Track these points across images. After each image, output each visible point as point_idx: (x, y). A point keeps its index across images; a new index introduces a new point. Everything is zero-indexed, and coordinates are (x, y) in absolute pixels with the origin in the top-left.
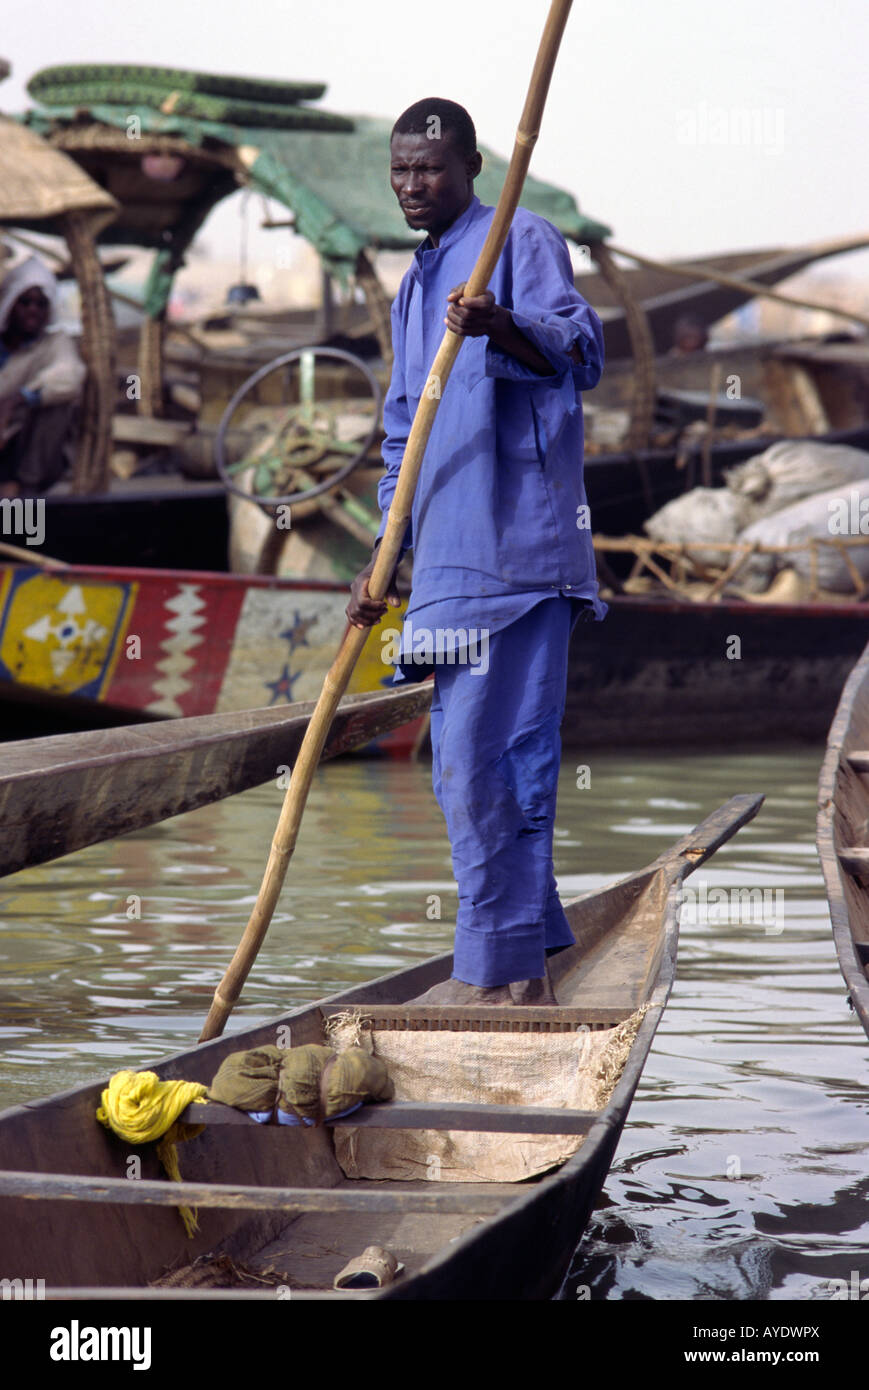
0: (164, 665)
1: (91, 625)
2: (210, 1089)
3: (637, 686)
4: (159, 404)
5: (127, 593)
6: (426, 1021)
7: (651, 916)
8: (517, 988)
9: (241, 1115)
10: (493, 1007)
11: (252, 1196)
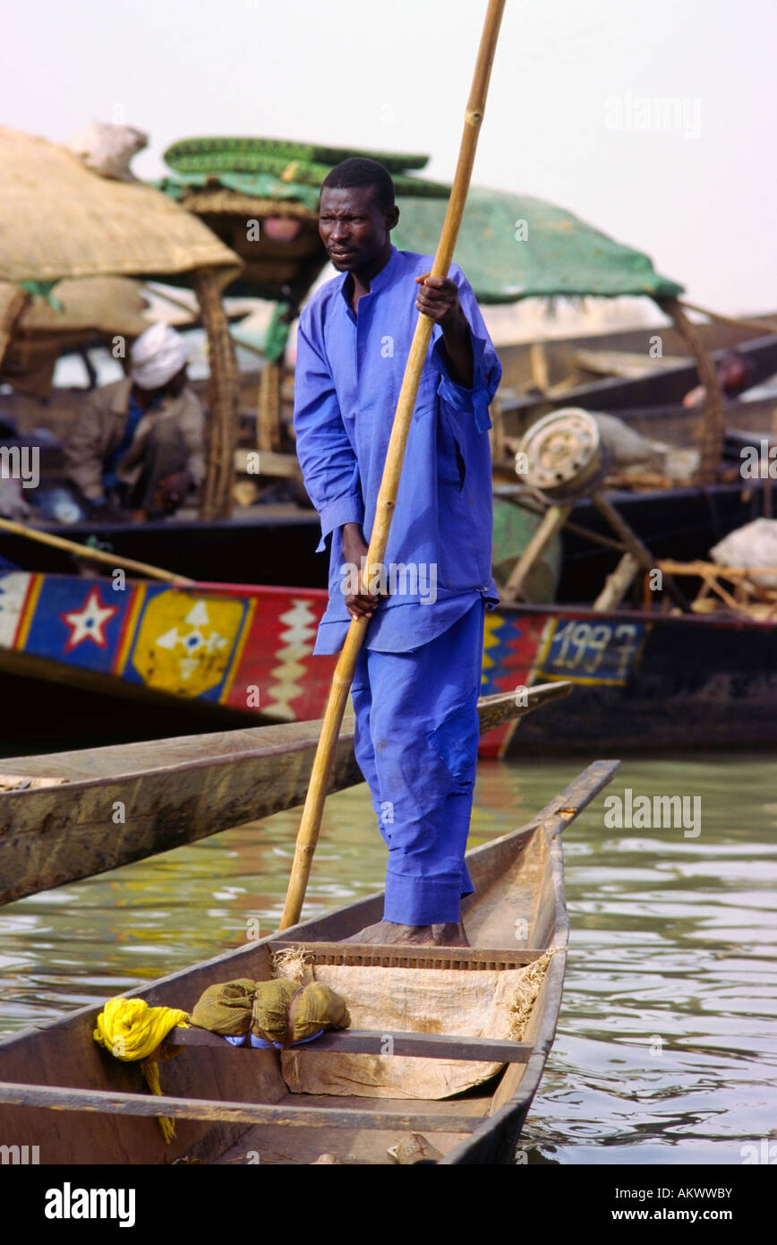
0: (278, 673)
1: (214, 635)
2: (191, 1016)
3: (703, 695)
4: (277, 439)
5: (246, 607)
6: (360, 957)
7: (534, 868)
8: (436, 929)
9: (219, 1038)
10: (418, 947)
11: (250, 1112)
